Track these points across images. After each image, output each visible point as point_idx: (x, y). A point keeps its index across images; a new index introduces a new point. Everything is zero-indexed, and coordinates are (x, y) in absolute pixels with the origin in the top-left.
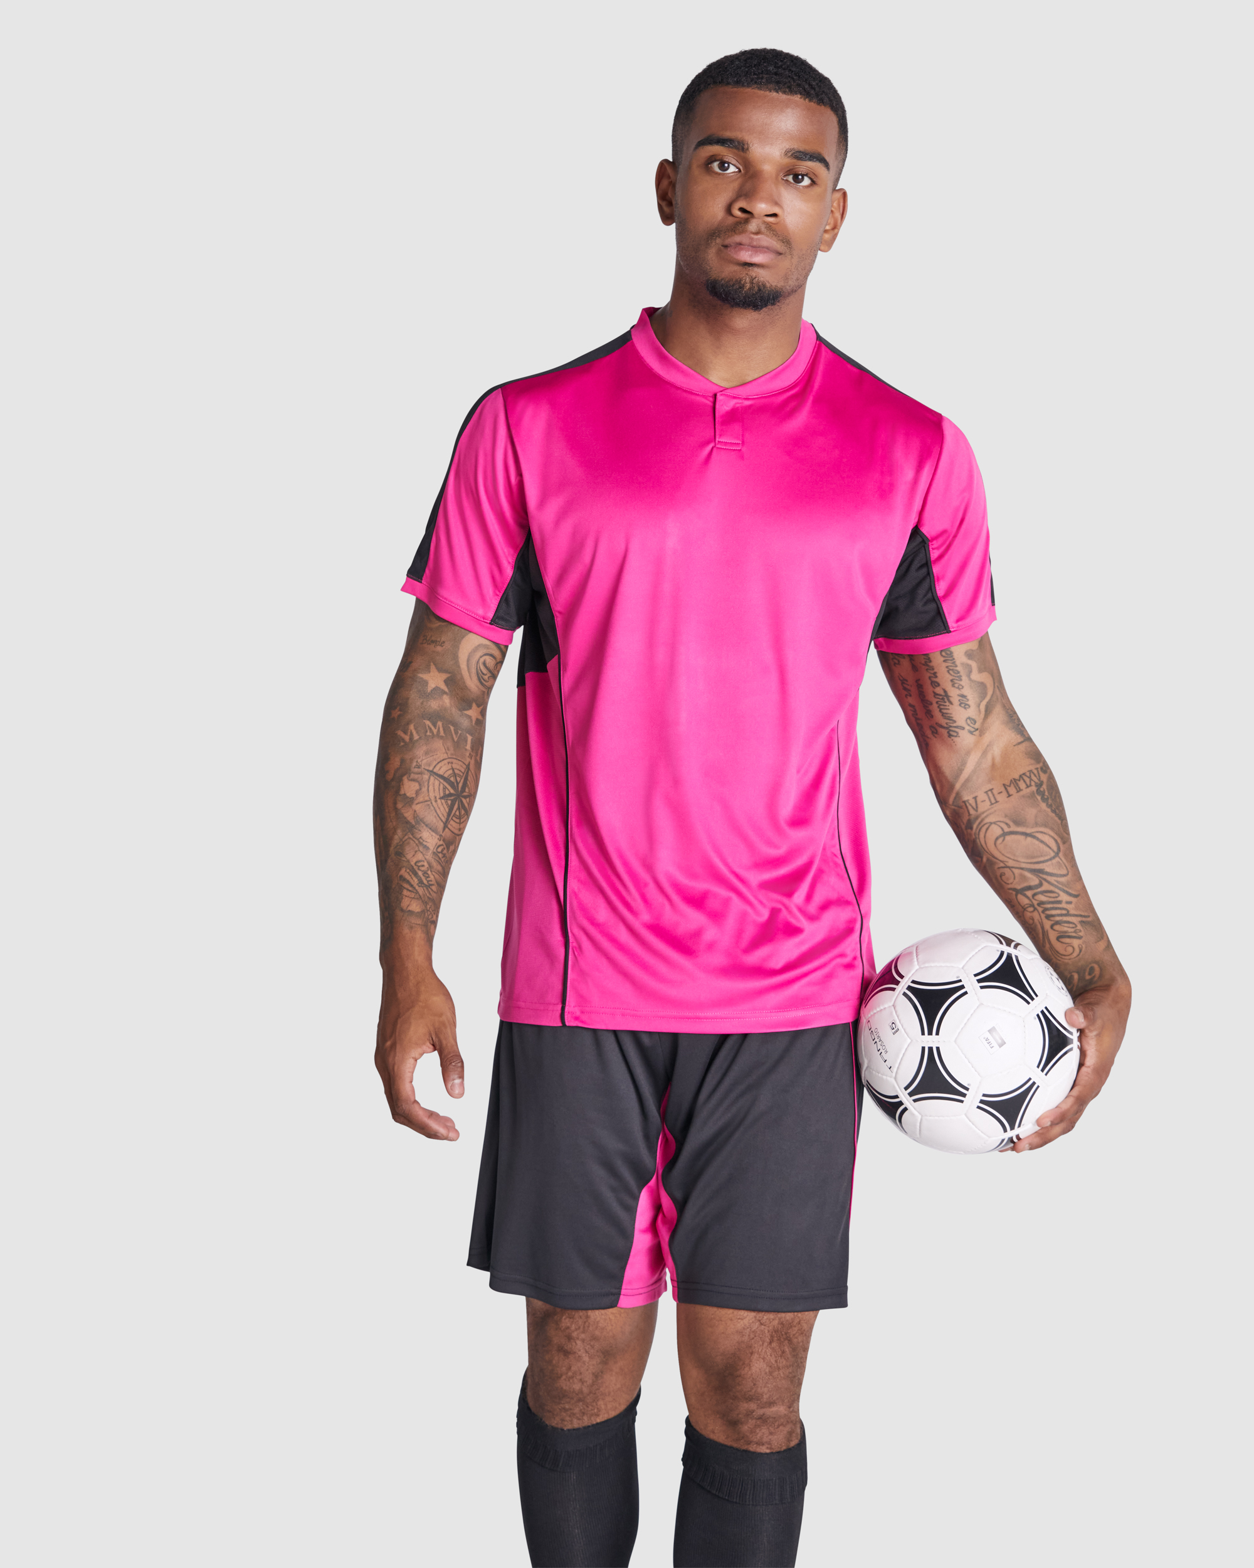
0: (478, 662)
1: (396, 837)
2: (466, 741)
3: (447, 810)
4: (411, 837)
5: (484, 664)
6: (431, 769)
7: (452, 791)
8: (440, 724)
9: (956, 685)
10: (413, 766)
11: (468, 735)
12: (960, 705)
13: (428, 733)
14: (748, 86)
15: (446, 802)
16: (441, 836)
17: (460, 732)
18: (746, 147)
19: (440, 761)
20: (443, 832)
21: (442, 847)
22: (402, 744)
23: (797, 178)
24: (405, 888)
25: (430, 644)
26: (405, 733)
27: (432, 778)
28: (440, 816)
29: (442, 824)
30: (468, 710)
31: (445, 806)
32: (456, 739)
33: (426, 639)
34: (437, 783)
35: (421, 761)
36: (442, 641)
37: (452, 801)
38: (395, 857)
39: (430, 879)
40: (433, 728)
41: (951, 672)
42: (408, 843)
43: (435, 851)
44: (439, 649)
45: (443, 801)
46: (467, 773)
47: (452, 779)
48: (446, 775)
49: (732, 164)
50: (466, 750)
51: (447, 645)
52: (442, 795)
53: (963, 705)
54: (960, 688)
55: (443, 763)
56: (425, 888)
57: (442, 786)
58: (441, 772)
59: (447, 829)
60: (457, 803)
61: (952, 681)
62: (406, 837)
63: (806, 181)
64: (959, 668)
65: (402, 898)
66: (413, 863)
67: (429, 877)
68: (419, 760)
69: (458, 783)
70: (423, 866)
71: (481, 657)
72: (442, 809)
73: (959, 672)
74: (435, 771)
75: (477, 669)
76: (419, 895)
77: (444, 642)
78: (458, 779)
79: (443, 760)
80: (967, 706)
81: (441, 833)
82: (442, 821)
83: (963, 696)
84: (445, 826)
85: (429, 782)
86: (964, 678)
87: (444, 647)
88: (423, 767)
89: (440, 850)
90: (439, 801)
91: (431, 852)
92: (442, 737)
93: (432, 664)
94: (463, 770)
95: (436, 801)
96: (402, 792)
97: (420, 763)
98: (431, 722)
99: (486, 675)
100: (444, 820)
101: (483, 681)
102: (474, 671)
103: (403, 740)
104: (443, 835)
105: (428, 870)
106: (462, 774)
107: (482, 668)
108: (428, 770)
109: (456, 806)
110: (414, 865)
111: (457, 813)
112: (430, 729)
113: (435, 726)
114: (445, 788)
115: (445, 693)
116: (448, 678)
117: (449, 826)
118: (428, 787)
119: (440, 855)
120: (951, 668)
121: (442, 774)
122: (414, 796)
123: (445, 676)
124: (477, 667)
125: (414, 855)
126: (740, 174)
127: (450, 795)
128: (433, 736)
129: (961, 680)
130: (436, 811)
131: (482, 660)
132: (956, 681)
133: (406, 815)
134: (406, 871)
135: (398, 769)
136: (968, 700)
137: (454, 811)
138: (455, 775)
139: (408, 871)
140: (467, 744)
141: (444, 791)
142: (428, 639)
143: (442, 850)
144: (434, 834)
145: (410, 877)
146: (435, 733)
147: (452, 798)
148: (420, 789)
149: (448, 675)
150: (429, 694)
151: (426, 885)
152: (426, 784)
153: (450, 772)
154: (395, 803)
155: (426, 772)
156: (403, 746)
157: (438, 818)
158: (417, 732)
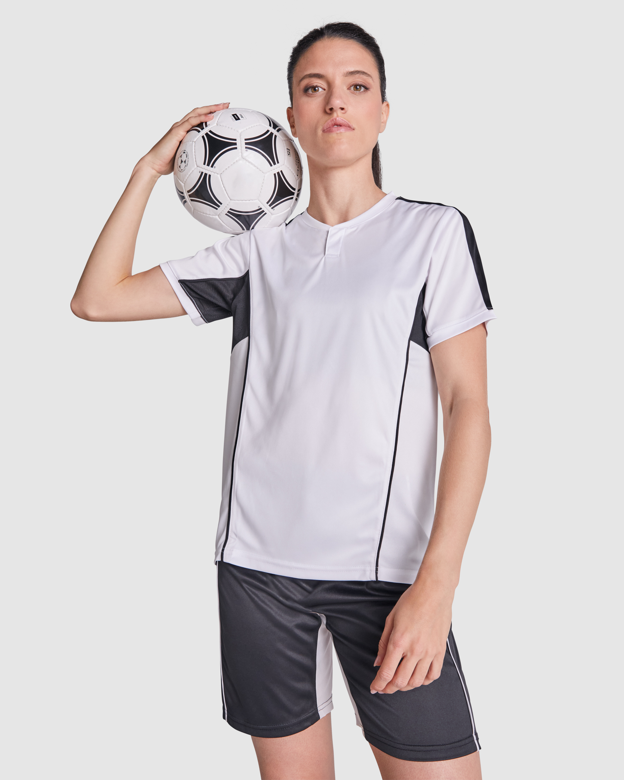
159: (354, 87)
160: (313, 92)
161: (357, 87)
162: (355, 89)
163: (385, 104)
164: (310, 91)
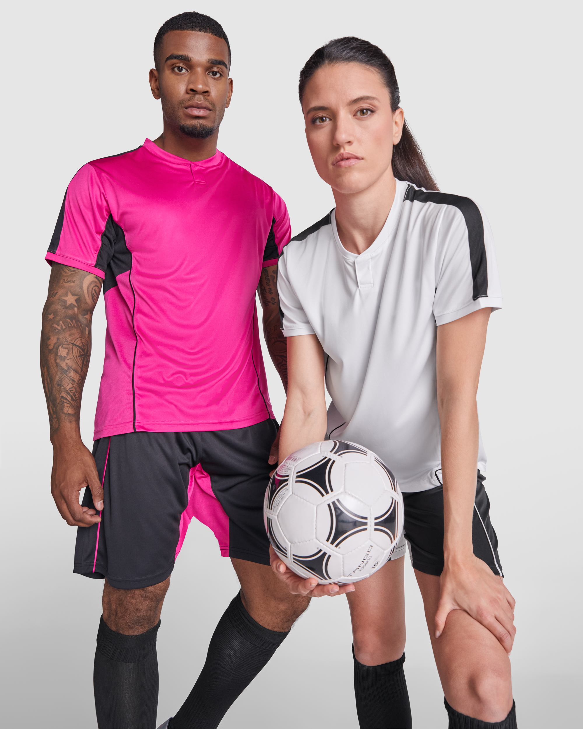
0: (92, 289)
1: (57, 377)
2: (86, 330)
3: (82, 362)
4: (65, 376)
5: (95, 290)
6: (73, 342)
7: (83, 353)
8: (74, 321)
9: (268, 284)
10: (64, 341)
11: (86, 327)
12: (269, 293)
13: (70, 326)
14: (186, 29)
15: (81, 358)
16: (80, 375)
17: (83, 326)
18: (189, 59)
19: (77, 339)
20: (81, 373)
21: (81, 380)
22: (57, 331)
23: (214, 74)
24: (65, 402)
25: (67, 283)
26: (58, 325)
27: (74, 347)
28: (79, 365)
29: (80, 369)
30: (86, 315)
31: (81, 360)
32: (81, 329)
33: (64, 281)
34: (76, 349)
35: (68, 339)
36: (74, 280)
37: (83, 358)
38: (57, 387)
39: (76, 397)
40: (71, 323)
41: (267, 279)
42: (64, 379)
43: (78, 382)
44: (72, 284)
45: (80, 358)
46: (88, 345)
47: (82, 347)
48: (80, 346)
49: (184, 68)
50: (86, 334)
51: (77, 282)
52: (79, 355)
53: (270, 293)
54: (269, 285)
55: (78, 340)
56: (74, 401)
57: (79, 351)
58: (77, 344)
59: (82, 372)
60: (85, 359)
61: (267, 283)
62: (63, 376)
63: (218, 75)
64: (270, 277)
65: (64, 407)
66: (67, 389)
67: (76, 396)
68: (67, 338)
69: (85, 350)
70: (73, 390)
71: (93, 287)
72: (80, 362)
73: (269, 279)
74: (75, 343)
75: (92, 293)
76: (73, 405)
77: (75, 281)
78: (85, 348)
79: (78, 338)
80: (271, 293)
81: (80, 374)
82: (80, 367)
83: (270, 289)
84: (82, 370)
85: (72, 349)
86: (271, 281)
87: (75, 283)
88: (69, 341)
89: (80, 382)
90: (78, 358)
91: (76, 383)
92: (76, 328)
93: (69, 292)
94: (86, 343)
95: (77, 358)
96: (59, 354)
97: (67, 340)
98: (70, 320)
99: (95, 296)
100: (81, 367)
101: (94, 299)
102: (90, 294)
103: (57, 329)
104: (81, 374)
105: (75, 392)
106: (86, 345)
107: (94, 292)
108: (72, 343)
109: (85, 361)
110: (68, 390)
111: (86, 364)
112: (70, 323)
113: (72, 322)
114: (80, 352)
115: (76, 306)
116: (77, 299)
117: (83, 370)
118: (72, 351)
119: (80, 384)
120: (267, 277)
121: (78, 345)
122: (66, 356)
123: (76, 298)
124: (92, 292)
125: (68, 385)
126: (188, 73)
127: (83, 355)
128: (72, 327)
129: (270, 282)
130: (77, 363)
131: (94, 288)
132: (268, 283)
133: (62, 365)
134: (64, 393)
135: (55, 344)
136: (272, 290)
137: (84, 363)
138: (83, 345)
139: (65, 393)
140: (86, 331)
141: (80, 353)
142: (65, 281)
143: (81, 382)
144: (77, 374)
145: (67, 397)
146: (73, 326)
147: (83, 356)
148: (69, 352)
149: (77, 297)
150: (68, 307)
151: (75, 400)
152: (71, 350)
153: (81, 344)
154: (55, 360)
155: (71, 344)
156: (58, 332)
157: (78, 366)
158: (64, 325)
159: (360, 112)
160: (320, 123)
161: (362, 111)
162: (361, 114)
163: (398, 112)
164: (318, 122)
